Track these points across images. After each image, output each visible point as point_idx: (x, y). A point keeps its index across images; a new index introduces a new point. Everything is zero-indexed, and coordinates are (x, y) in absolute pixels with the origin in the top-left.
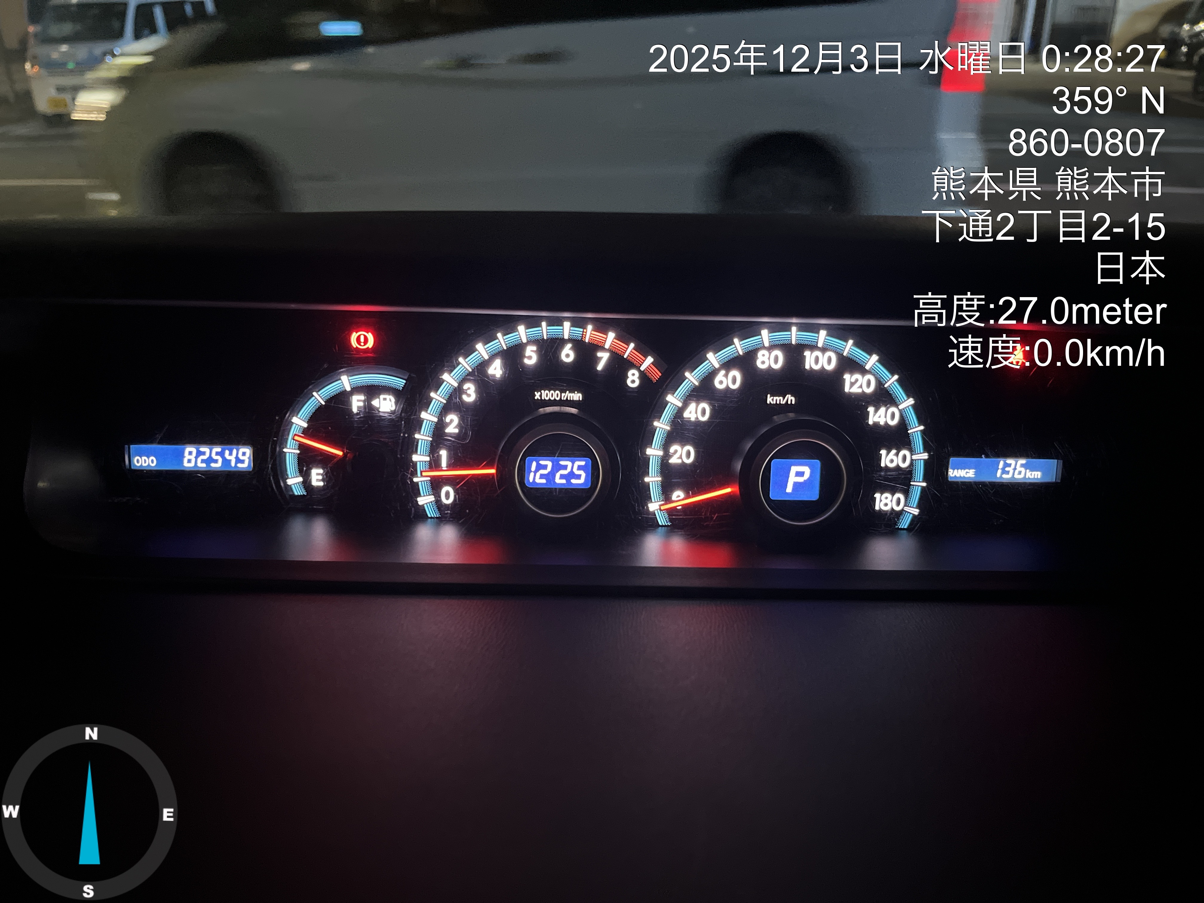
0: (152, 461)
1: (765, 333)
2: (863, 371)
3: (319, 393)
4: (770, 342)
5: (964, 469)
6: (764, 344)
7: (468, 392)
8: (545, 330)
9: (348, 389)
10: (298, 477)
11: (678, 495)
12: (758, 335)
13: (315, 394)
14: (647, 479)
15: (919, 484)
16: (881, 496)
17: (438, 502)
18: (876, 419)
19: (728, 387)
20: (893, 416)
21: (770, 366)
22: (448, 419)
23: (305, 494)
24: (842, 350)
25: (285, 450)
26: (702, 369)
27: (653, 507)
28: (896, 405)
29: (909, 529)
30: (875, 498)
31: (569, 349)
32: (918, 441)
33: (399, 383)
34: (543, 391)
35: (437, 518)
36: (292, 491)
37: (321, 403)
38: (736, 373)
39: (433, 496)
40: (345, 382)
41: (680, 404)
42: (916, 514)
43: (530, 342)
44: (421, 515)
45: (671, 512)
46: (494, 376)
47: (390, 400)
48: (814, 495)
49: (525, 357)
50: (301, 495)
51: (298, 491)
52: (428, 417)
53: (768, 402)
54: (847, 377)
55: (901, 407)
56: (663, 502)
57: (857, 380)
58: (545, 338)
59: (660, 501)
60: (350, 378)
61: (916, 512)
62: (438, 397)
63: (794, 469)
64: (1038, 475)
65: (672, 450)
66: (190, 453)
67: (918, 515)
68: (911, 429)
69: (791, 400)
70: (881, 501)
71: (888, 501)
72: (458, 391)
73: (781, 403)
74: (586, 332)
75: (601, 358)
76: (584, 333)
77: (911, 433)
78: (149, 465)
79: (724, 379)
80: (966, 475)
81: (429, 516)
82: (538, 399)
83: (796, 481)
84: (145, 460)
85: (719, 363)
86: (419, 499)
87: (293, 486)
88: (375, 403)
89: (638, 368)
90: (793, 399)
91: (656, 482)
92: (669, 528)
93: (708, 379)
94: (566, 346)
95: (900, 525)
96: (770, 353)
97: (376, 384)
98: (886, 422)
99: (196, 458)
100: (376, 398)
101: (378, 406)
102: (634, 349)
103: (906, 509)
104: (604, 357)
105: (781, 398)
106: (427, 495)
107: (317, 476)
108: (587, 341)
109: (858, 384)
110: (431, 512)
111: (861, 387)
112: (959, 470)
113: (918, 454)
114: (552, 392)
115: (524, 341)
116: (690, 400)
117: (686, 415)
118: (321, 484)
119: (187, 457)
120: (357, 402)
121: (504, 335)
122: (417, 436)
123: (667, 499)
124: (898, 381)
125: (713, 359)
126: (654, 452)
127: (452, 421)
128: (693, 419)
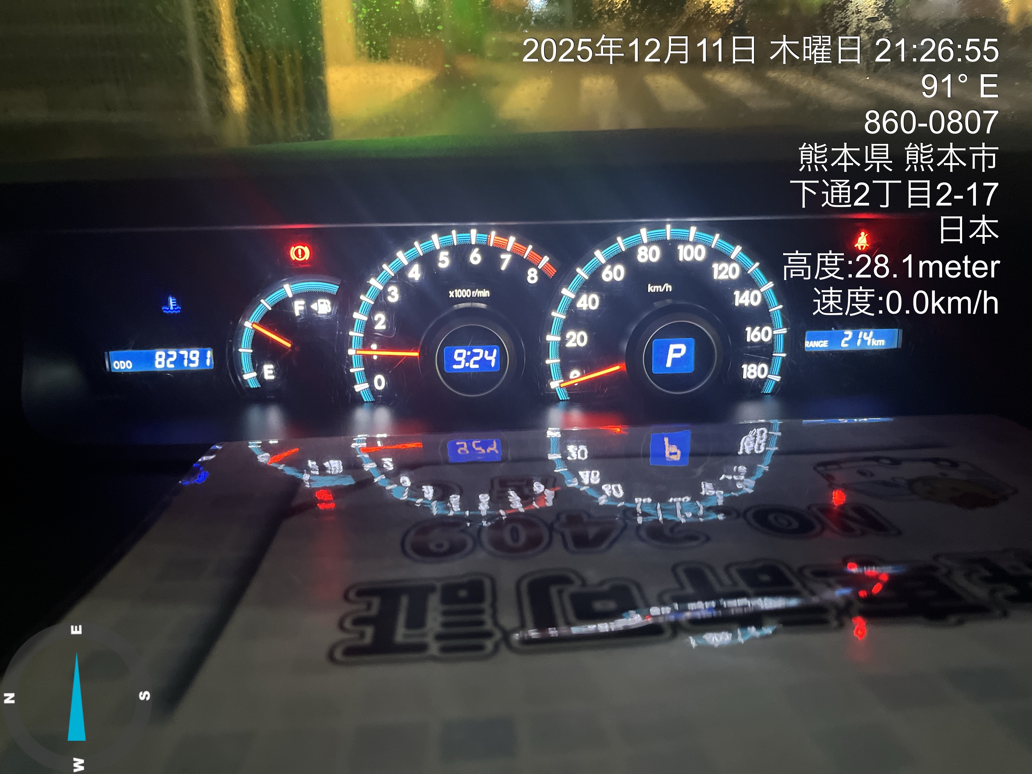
0: (129, 364)
1: (643, 231)
2: (729, 260)
3: (266, 300)
4: (648, 239)
5: (819, 340)
6: (643, 241)
7: (392, 294)
8: (455, 237)
9: (290, 295)
10: (253, 372)
11: (575, 374)
12: (638, 233)
13: (262, 301)
14: (547, 362)
15: (780, 355)
16: (748, 366)
17: (372, 387)
18: (741, 301)
19: (613, 279)
20: (756, 298)
21: (649, 260)
22: (376, 318)
23: (260, 386)
24: (711, 243)
25: (240, 350)
26: (590, 265)
27: (554, 385)
28: (759, 289)
29: (772, 394)
30: (743, 369)
31: (477, 253)
32: (778, 319)
33: (333, 288)
34: (456, 290)
35: (371, 402)
36: (248, 385)
37: (268, 309)
38: (620, 267)
39: (367, 384)
40: (288, 289)
41: (573, 296)
42: (778, 380)
43: (442, 249)
44: (357, 400)
45: (569, 389)
46: (413, 279)
47: (327, 304)
48: (690, 368)
49: (439, 261)
50: (256, 388)
51: (254, 385)
52: (359, 316)
53: (649, 291)
54: (715, 266)
55: (762, 290)
56: (562, 381)
57: (724, 269)
58: (455, 244)
59: (559, 380)
60: (291, 286)
61: (778, 378)
62: (366, 299)
63: (672, 347)
64: (882, 342)
65: (568, 336)
66: (160, 356)
67: (780, 381)
68: (772, 308)
69: (669, 289)
70: (748, 371)
71: (754, 371)
72: (384, 294)
73: (660, 291)
74: (490, 238)
75: (504, 259)
76: (489, 239)
77: (771, 312)
78: (126, 368)
79: (610, 273)
80: (820, 345)
81: (365, 400)
82: (452, 297)
83: (674, 357)
84: (123, 364)
85: (605, 259)
86: (356, 387)
87: (249, 380)
88: (314, 306)
89: (536, 267)
90: (670, 287)
91: (556, 364)
92: (568, 402)
93: (596, 274)
94: (473, 250)
95: (764, 391)
96: (649, 249)
97: (314, 290)
98: (750, 302)
99: (166, 360)
100: (314, 302)
101: (316, 309)
102: (532, 250)
103: (769, 376)
104: (506, 258)
105: (660, 287)
106: (362, 383)
107: (268, 371)
108: (491, 245)
109: (725, 272)
110: (367, 397)
111: (727, 274)
112: (815, 342)
113: (778, 329)
114: (464, 290)
115: (438, 247)
116: (581, 292)
117: (579, 305)
118: (272, 377)
119: (158, 359)
120: (298, 307)
121: (420, 243)
122: (351, 333)
123: (565, 377)
124: (759, 267)
125: (600, 256)
126: (552, 338)
127: (379, 319)
128: (585, 308)
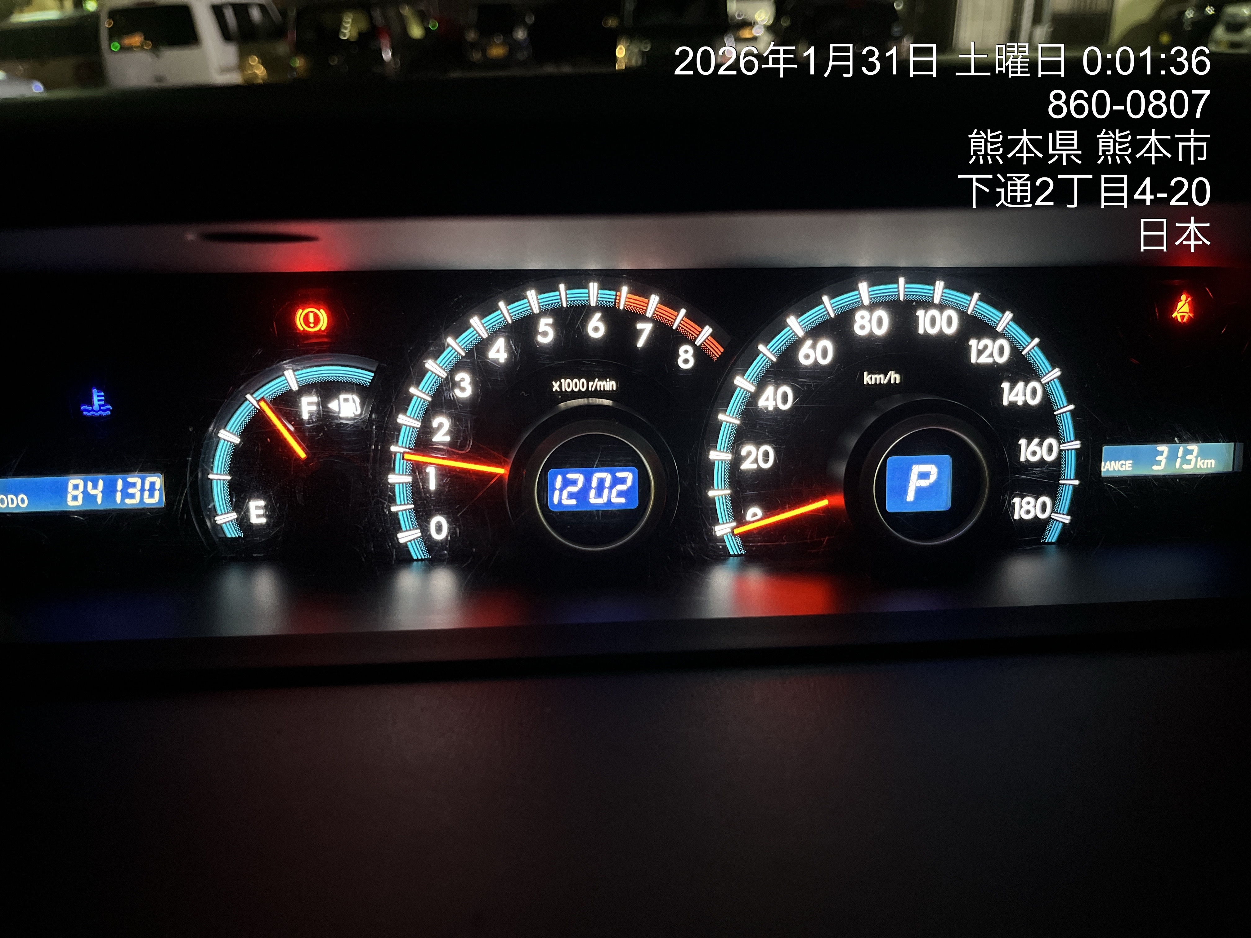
0: (23, 501)
1: (863, 286)
2: (994, 335)
3: (255, 395)
4: (871, 299)
5: (1121, 461)
6: (862, 302)
7: (462, 384)
8: (563, 295)
9: (295, 388)
10: (231, 512)
11: (755, 515)
12: (854, 291)
13: (248, 396)
14: (711, 494)
15: (1070, 482)
16: (1022, 501)
17: (426, 538)
18: (1012, 398)
19: (816, 362)
20: (1034, 392)
21: (871, 332)
22: (435, 423)
23: (242, 535)
24: (966, 307)
25: (211, 476)
26: (781, 340)
27: (722, 530)
28: (1038, 378)
29: (1058, 543)
30: (1014, 504)
31: (598, 320)
32: (1067, 426)
33: (365, 376)
34: (563, 380)
35: (425, 560)
36: (224, 533)
38: (826, 343)
39: (419, 530)
40: (291, 378)
41: (752, 389)
42: (1067, 522)
43: (544, 313)
44: (402, 557)
45: (745, 538)
46: (496, 361)
47: (354, 401)
48: (944, 503)
49: (538, 333)
50: (236, 538)
51: (232, 532)
52: (408, 421)
53: (865, 383)
54: (973, 342)
55: (1044, 381)
56: (734, 524)
57: (986, 347)
58: (565, 306)
59: (730, 522)
60: (297, 373)
61: (1067, 519)
62: (420, 394)
63: (917, 469)
64: (1211, 463)
65: (744, 452)
66: (76, 487)
67: (1070, 523)
68: (1058, 409)
69: (896, 378)
70: (1021, 507)
71: (1030, 507)
72: (449, 383)
73: (882, 383)
74: (620, 296)
75: (642, 331)
76: (618, 298)
77: (1058, 415)
78: (18, 505)
79: (811, 352)
80: (1122, 467)
81: (415, 558)
82: (556, 390)
83: (918, 485)
84: (12, 500)
85: (803, 331)
86: (400, 535)
87: (224, 526)
88: (333, 405)
89: (692, 343)
90: (898, 376)
91: (724, 497)
92: (743, 557)
93: (789, 353)
94: (594, 316)
95: (1046, 538)
96: (871, 314)
97: (333, 379)
98: (1026, 401)
100: (334, 399)
101: (337, 410)
102: (686, 316)
103: (1054, 516)
104: (645, 329)
105: (882, 376)
106: (410, 530)
107: (257, 510)
108: (621, 308)
109: (988, 352)
110: (417, 552)
111: (991, 355)
112: (1113, 462)
113: (1068, 442)
114: (576, 380)
115: (536, 310)
116: (766, 382)
117: (762, 403)
118: (263, 521)
119: (71, 492)
120: (308, 406)
121: (508, 304)
122: (393, 448)
123: (739, 517)
124: (1039, 345)
125: (795, 325)
126: (719, 455)
127: (441, 426)
128: (771, 408)
